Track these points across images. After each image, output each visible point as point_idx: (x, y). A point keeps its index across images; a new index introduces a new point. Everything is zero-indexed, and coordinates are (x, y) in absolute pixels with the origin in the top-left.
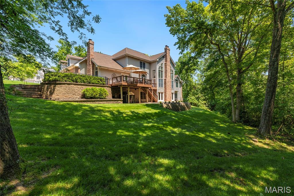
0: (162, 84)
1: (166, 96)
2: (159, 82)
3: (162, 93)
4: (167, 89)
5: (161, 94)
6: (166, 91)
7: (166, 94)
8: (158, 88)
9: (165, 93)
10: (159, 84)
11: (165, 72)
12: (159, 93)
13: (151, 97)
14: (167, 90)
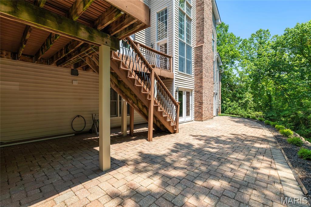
0: (189, 63)
1: (201, 103)
2: (181, 53)
3: (188, 94)
4: (204, 80)
5: (184, 97)
6: (201, 87)
7: (201, 97)
8: (175, 73)
9: (199, 92)
10: (181, 60)
11: (197, 27)
12: (180, 94)
13: (147, 108)
14: (204, 84)
